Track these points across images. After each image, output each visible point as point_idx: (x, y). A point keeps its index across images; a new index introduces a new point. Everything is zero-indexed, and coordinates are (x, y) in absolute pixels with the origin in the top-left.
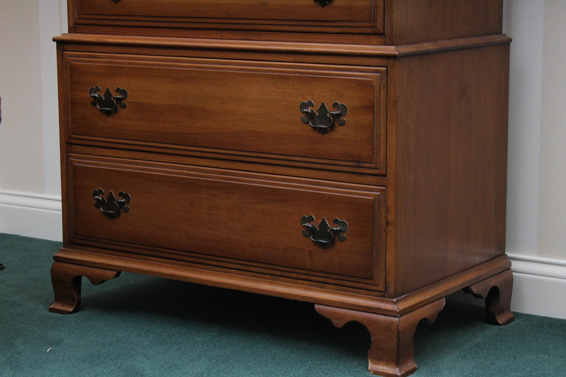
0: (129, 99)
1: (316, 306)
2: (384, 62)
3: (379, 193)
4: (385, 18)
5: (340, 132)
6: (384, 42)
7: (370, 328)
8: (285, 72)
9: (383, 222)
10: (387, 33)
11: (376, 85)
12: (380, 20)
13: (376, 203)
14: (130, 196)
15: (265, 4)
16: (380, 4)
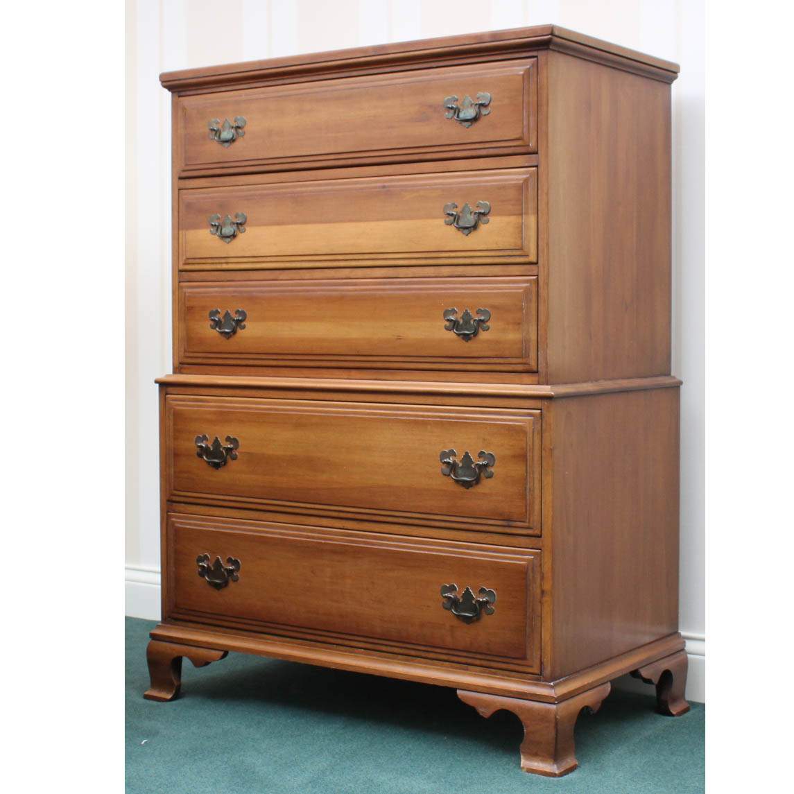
0: (241, 449)
1: (459, 692)
2: (538, 403)
3: (533, 557)
4: (539, 353)
5: (486, 486)
6: (539, 381)
7: (522, 717)
8: (423, 416)
9: (538, 591)
10: (541, 371)
12: (533, 354)
13: (530, 568)
14: (240, 563)
15: (399, 338)
16: (533, 337)
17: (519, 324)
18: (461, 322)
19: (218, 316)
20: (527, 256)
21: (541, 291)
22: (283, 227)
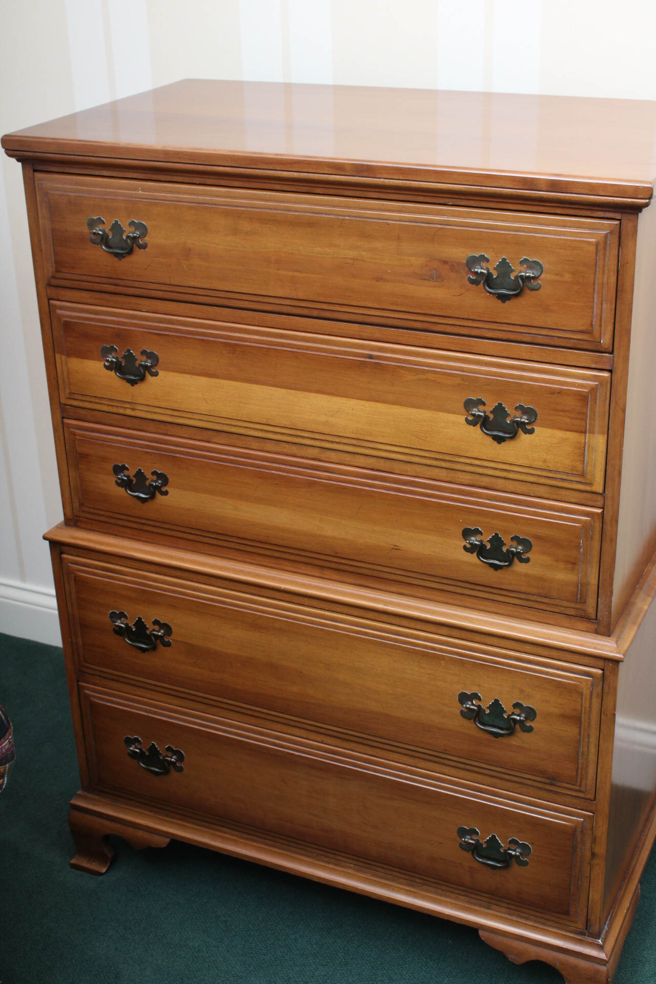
0: (173, 636)
1: (481, 932)
3: (582, 820)
4: (599, 599)
6: (596, 629)
7: (564, 973)
9: (588, 854)
10: (601, 619)
11: (586, 692)
12: (591, 602)
13: (579, 830)
14: (184, 754)
15: (396, 548)
16: (593, 581)
17: (574, 564)
18: (488, 547)
19: (126, 472)
20: (591, 484)
21: (608, 528)
22: (215, 380)
